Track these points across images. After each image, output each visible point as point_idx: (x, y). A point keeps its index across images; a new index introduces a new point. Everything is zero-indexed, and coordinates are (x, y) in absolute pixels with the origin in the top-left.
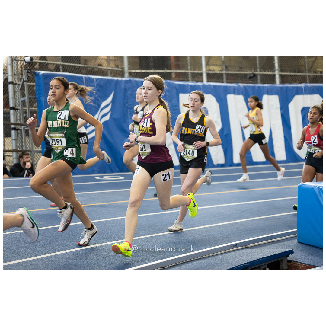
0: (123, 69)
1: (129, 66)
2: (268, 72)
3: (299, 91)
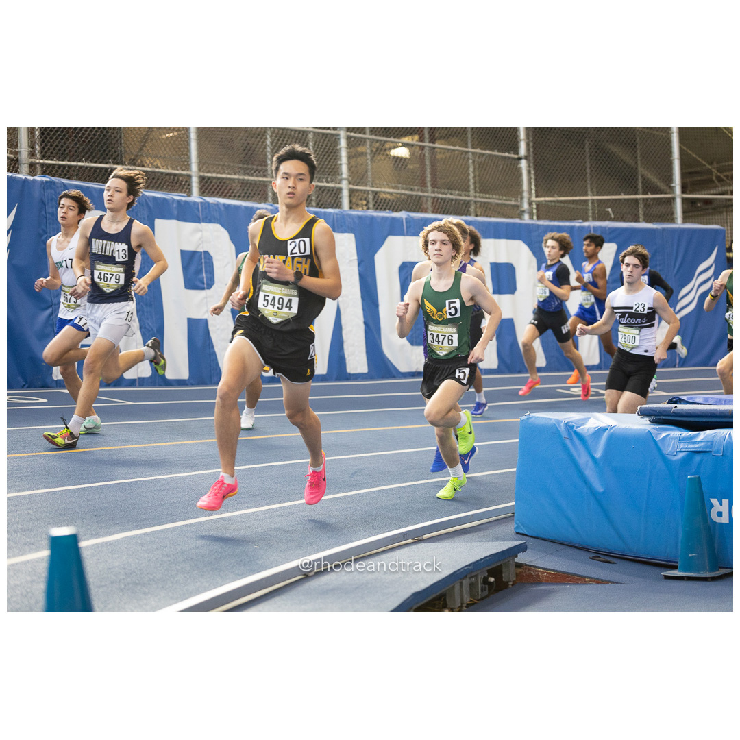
0: (17, 154)
2: (327, 182)
3: (396, 228)
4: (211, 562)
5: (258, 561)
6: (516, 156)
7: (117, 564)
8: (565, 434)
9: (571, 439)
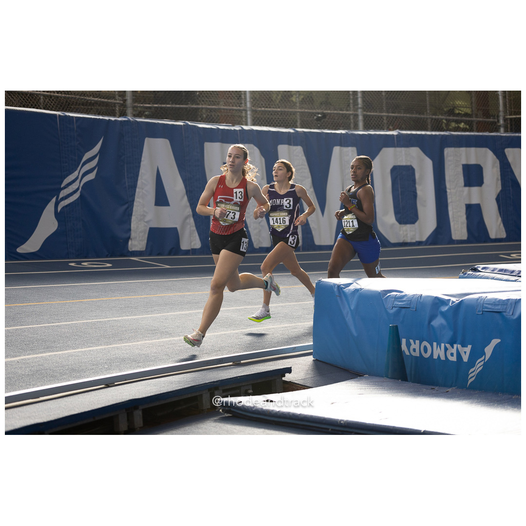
0: (125, 101)
1: (134, 97)
2: (347, 110)
3: (389, 142)
8: (337, 293)
9: (340, 297)
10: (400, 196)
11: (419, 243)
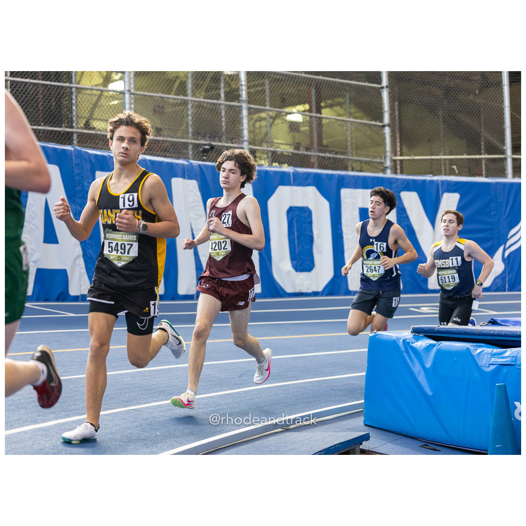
2: (232, 143)
3: (284, 179)
4: (121, 445)
5: (158, 445)
6: (381, 124)
7: (48, 446)
8: (403, 349)
9: (407, 352)
10: (296, 241)
11: (316, 294)
